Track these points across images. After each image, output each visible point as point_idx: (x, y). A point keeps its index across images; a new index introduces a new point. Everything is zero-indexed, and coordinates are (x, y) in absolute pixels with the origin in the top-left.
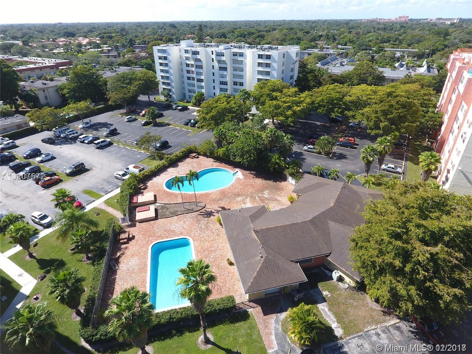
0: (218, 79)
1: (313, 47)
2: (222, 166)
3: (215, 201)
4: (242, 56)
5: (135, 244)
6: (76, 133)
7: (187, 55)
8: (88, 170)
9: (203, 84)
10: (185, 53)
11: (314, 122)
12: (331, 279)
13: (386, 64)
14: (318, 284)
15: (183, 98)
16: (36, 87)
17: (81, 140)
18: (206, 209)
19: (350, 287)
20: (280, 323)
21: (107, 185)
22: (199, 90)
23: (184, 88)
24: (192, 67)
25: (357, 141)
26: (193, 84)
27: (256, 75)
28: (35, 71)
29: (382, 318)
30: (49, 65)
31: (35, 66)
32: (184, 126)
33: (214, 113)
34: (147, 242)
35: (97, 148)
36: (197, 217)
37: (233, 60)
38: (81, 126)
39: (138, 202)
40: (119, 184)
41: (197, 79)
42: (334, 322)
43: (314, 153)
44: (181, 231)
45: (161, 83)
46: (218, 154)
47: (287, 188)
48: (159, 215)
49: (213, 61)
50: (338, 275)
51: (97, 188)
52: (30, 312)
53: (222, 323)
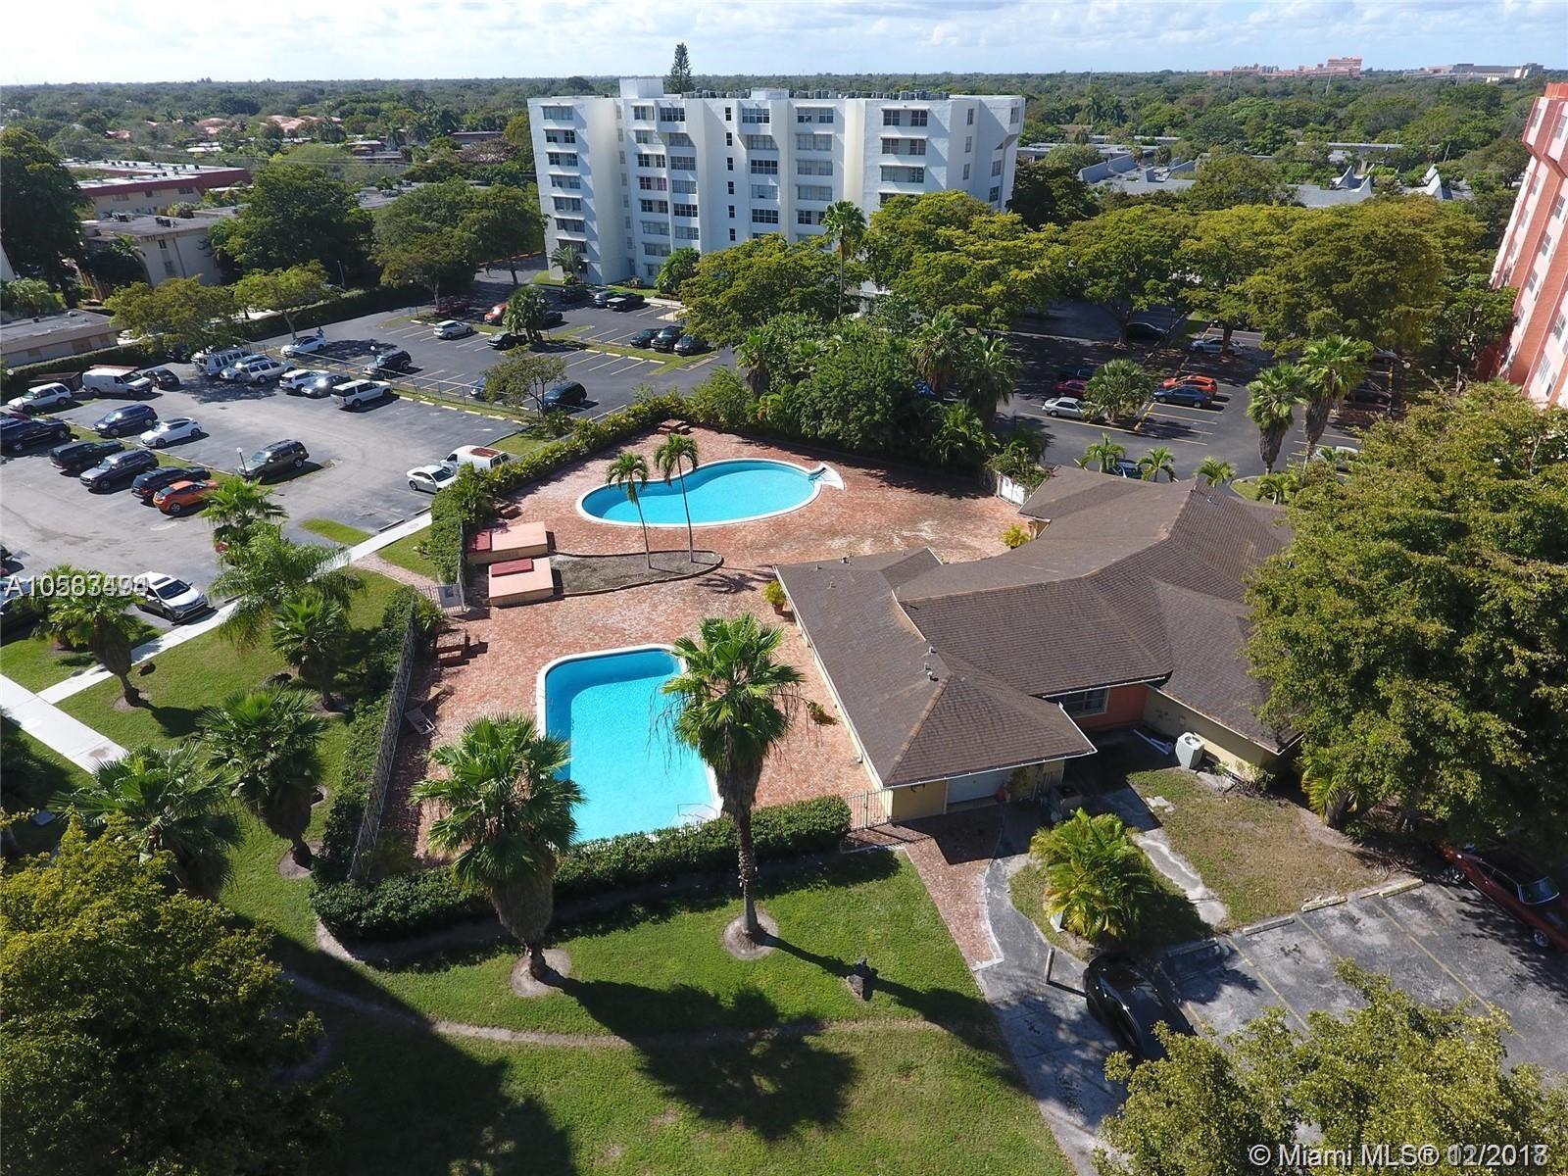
0: (745, 204)
1: (1052, 138)
2: (772, 455)
3: (751, 547)
4: (830, 120)
5: (487, 665)
6: (275, 365)
7: (642, 126)
8: (317, 468)
9: (695, 222)
10: (637, 118)
11: (1073, 339)
12: (1172, 761)
13: (1302, 177)
14: (1128, 776)
15: (627, 271)
16: (137, 233)
17: (290, 386)
18: (726, 572)
19: (1240, 786)
20: (1007, 886)
21: (386, 506)
22: (683, 244)
23: (630, 243)
24: (659, 165)
25: (1223, 389)
26: (659, 224)
27: (876, 181)
28: (130, 196)
29: (1359, 872)
30: (177, 178)
31: (131, 182)
32: (634, 349)
33: (740, 286)
34: (531, 660)
35: (348, 408)
36: (695, 592)
37: (798, 135)
38: (286, 348)
39: (494, 549)
40: (424, 504)
41: (676, 206)
42: (1195, 884)
43: (1079, 419)
44: (645, 630)
45: (552, 224)
46: (759, 415)
47: (998, 515)
48: (565, 586)
49: (730, 143)
50: (1196, 746)
51: (352, 514)
52: (149, 765)
53: (804, 886)
